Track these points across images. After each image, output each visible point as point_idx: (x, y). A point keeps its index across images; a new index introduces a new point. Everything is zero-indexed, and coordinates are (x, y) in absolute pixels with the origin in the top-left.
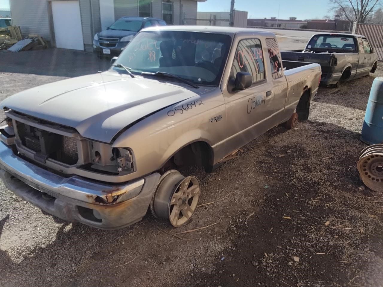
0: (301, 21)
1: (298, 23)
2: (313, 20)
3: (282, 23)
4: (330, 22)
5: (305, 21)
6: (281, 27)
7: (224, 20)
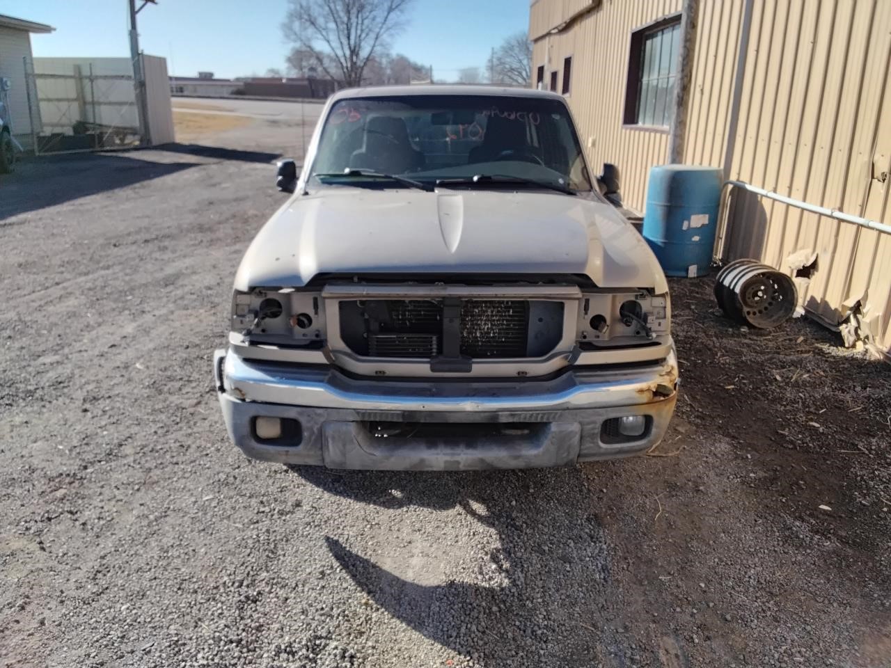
0: (228, 81)
1: (222, 86)
2: (254, 79)
3: (185, 85)
4: (291, 83)
5: (238, 79)
6: (185, 93)
7: (123, 77)
